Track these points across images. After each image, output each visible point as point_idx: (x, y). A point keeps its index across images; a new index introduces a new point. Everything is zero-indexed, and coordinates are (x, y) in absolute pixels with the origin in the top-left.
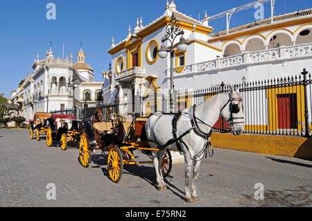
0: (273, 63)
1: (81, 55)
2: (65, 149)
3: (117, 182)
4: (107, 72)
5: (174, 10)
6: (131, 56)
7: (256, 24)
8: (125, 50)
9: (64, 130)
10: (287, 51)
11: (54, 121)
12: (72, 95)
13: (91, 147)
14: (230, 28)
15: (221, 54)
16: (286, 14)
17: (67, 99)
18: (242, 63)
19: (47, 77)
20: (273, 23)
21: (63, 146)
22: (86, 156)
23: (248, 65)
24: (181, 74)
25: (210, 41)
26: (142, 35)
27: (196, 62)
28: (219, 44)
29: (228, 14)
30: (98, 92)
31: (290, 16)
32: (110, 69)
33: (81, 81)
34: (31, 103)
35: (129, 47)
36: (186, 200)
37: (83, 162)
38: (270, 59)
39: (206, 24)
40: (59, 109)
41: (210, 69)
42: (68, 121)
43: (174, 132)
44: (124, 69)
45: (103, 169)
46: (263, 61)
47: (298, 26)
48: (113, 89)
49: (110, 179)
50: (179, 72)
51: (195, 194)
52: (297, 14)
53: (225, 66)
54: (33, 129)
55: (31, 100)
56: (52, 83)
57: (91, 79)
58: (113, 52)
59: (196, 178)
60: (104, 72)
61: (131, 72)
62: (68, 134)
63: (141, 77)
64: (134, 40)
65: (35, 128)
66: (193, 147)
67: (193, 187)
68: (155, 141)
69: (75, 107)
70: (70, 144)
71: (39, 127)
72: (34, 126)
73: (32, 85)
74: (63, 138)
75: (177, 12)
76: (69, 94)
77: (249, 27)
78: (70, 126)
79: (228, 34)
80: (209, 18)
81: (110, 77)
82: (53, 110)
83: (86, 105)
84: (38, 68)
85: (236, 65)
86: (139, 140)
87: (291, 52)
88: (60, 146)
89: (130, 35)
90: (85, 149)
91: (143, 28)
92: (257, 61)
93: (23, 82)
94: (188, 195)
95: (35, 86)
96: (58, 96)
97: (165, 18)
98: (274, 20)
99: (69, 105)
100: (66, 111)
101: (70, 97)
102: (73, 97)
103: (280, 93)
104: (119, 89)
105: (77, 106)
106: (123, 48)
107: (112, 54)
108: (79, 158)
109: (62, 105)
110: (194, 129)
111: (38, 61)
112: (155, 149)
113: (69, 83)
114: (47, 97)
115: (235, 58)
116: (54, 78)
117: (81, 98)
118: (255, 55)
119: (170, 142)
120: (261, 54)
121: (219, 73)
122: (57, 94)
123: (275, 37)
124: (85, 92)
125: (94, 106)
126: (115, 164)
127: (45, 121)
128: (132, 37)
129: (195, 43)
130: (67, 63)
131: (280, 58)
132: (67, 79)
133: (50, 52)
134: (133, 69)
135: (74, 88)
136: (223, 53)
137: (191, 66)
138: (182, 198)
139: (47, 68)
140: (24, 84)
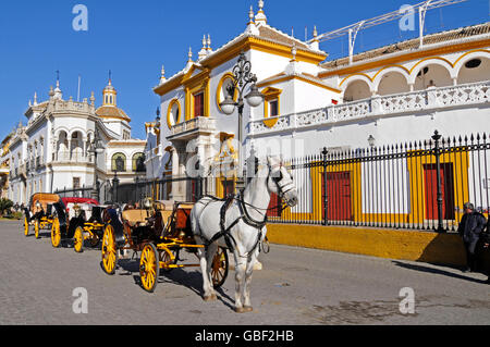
0: (418, 113)
1: (109, 93)
2: (81, 251)
3: (151, 291)
4: (154, 124)
5: (263, 24)
6: (192, 98)
7: (397, 48)
8: (182, 88)
9: (79, 221)
10: (438, 95)
11: (64, 207)
12: (93, 162)
13: (118, 246)
14: (354, 53)
15: (339, 97)
16: (445, 33)
17: (84, 168)
18: (368, 114)
19: (50, 132)
20: (422, 47)
21: (78, 247)
22: (112, 259)
23: (378, 117)
24: (272, 130)
25: (321, 76)
26: (209, 65)
27: (297, 110)
28: (336, 81)
29: (351, 31)
30: (137, 156)
31: (452, 36)
32: (158, 118)
33: (109, 138)
34: (22, 175)
35: (190, 84)
36: (235, 309)
37: (107, 268)
38: (412, 108)
39: (315, 47)
40: (70, 186)
41: (318, 123)
42: (85, 207)
43: (222, 224)
44: (181, 120)
45: (135, 277)
46: (402, 110)
47: (461, 54)
48: (161, 153)
49: (143, 288)
50: (270, 127)
51: (247, 303)
52: (462, 33)
53: (342, 118)
54: (29, 220)
55: (23, 171)
56: (58, 143)
57: (126, 135)
58: (163, 91)
59: (248, 282)
60: (148, 124)
61: (191, 126)
62: (86, 228)
63: (208, 134)
64: (197, 72)
65: (33, 218)
66: (242, 241)
67: (245, 294)
68: (201, 234)
69: (98, 183)
70: (89, 244)
71: (39, 216)
72: (31, 215)
73: (25, 144)
74: (78, 233)
75: (268, 26)
76: (87, 161)
77: (385, 53)
78: (88, 215)
79: (351, 64)
80: (321, 36)
81: (158, 133)
82: (61, 188)
83: (115, 181)
84: (35, 115)
85: (358, 116)
86: (183, 234)
87: (445, 96)
88: (73, 247)
89: (190, 64)
90: (110, 248)
91: (212, 53)
92: (392, 111)
93: (8, 138)
94: (239, 303)
95: (29, 146)
96: (69, 164)
97: (247, 39)
98: (425, 42)
99: (87, 180)
100: (83, 190)
101: (89, 165)
102: (95, 165)
103: (429, 162)
104: (171, 152)
105: (101, 181)
106: (179, 85)
107: (161, 94)
108: (102, 263)
109: (76, 180)
110: (244, 218)
111: (36, 104)
112: (200, 246)
113: (89, 141)
114: (50, 166)
115: (357, 106)
116: (63, 134)
117: (109, 168)
118: (389, 100)
119: (217, 236)
120: (399, 99)
121: (333, 129)
122: (67, 160)
123: (426, 70)
124: (116, 157)
125: (131, 180)
126: (149, 266)
127: (49, 207)
128: (194, 67)
129: (295, 80)
130: (85, 109)
131: (428, 107)
132: (85, 135)
133: (57, 89)
134: (195, 120)
135: (96, 153)
136: (342, 95)
137: (288, 117)
138: (232, 308)
139: (52, 118)
140: (11, 142)
